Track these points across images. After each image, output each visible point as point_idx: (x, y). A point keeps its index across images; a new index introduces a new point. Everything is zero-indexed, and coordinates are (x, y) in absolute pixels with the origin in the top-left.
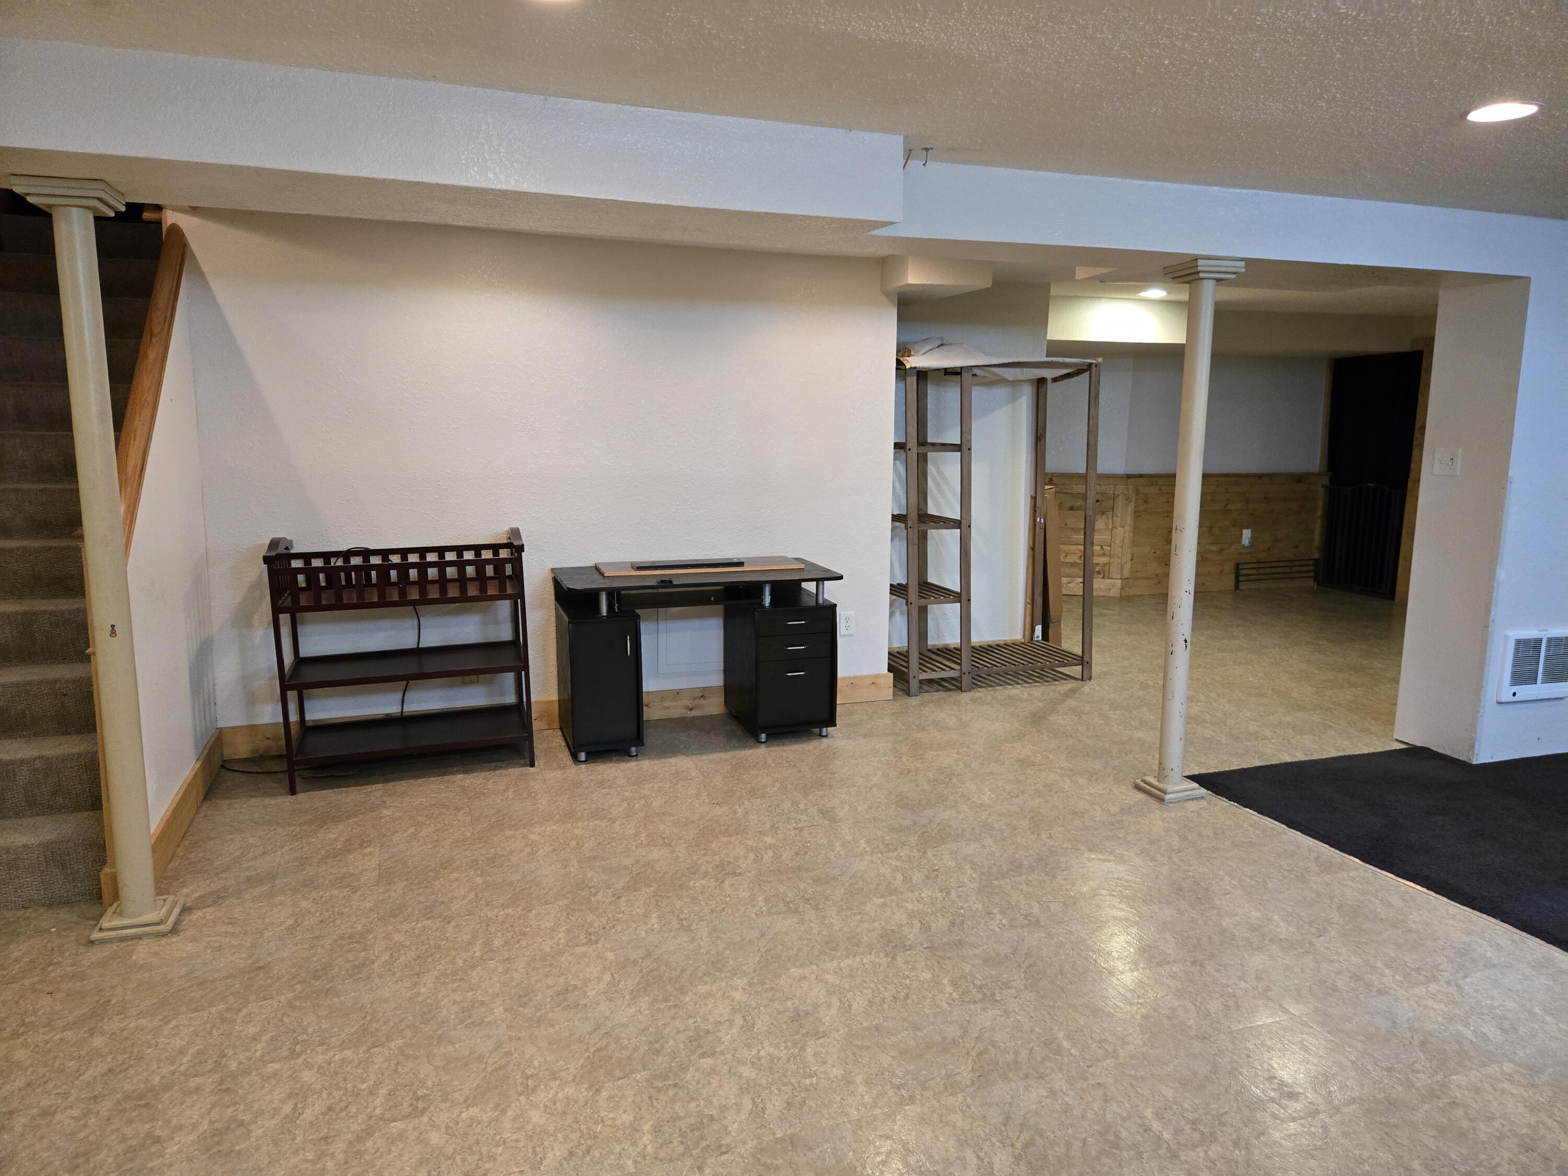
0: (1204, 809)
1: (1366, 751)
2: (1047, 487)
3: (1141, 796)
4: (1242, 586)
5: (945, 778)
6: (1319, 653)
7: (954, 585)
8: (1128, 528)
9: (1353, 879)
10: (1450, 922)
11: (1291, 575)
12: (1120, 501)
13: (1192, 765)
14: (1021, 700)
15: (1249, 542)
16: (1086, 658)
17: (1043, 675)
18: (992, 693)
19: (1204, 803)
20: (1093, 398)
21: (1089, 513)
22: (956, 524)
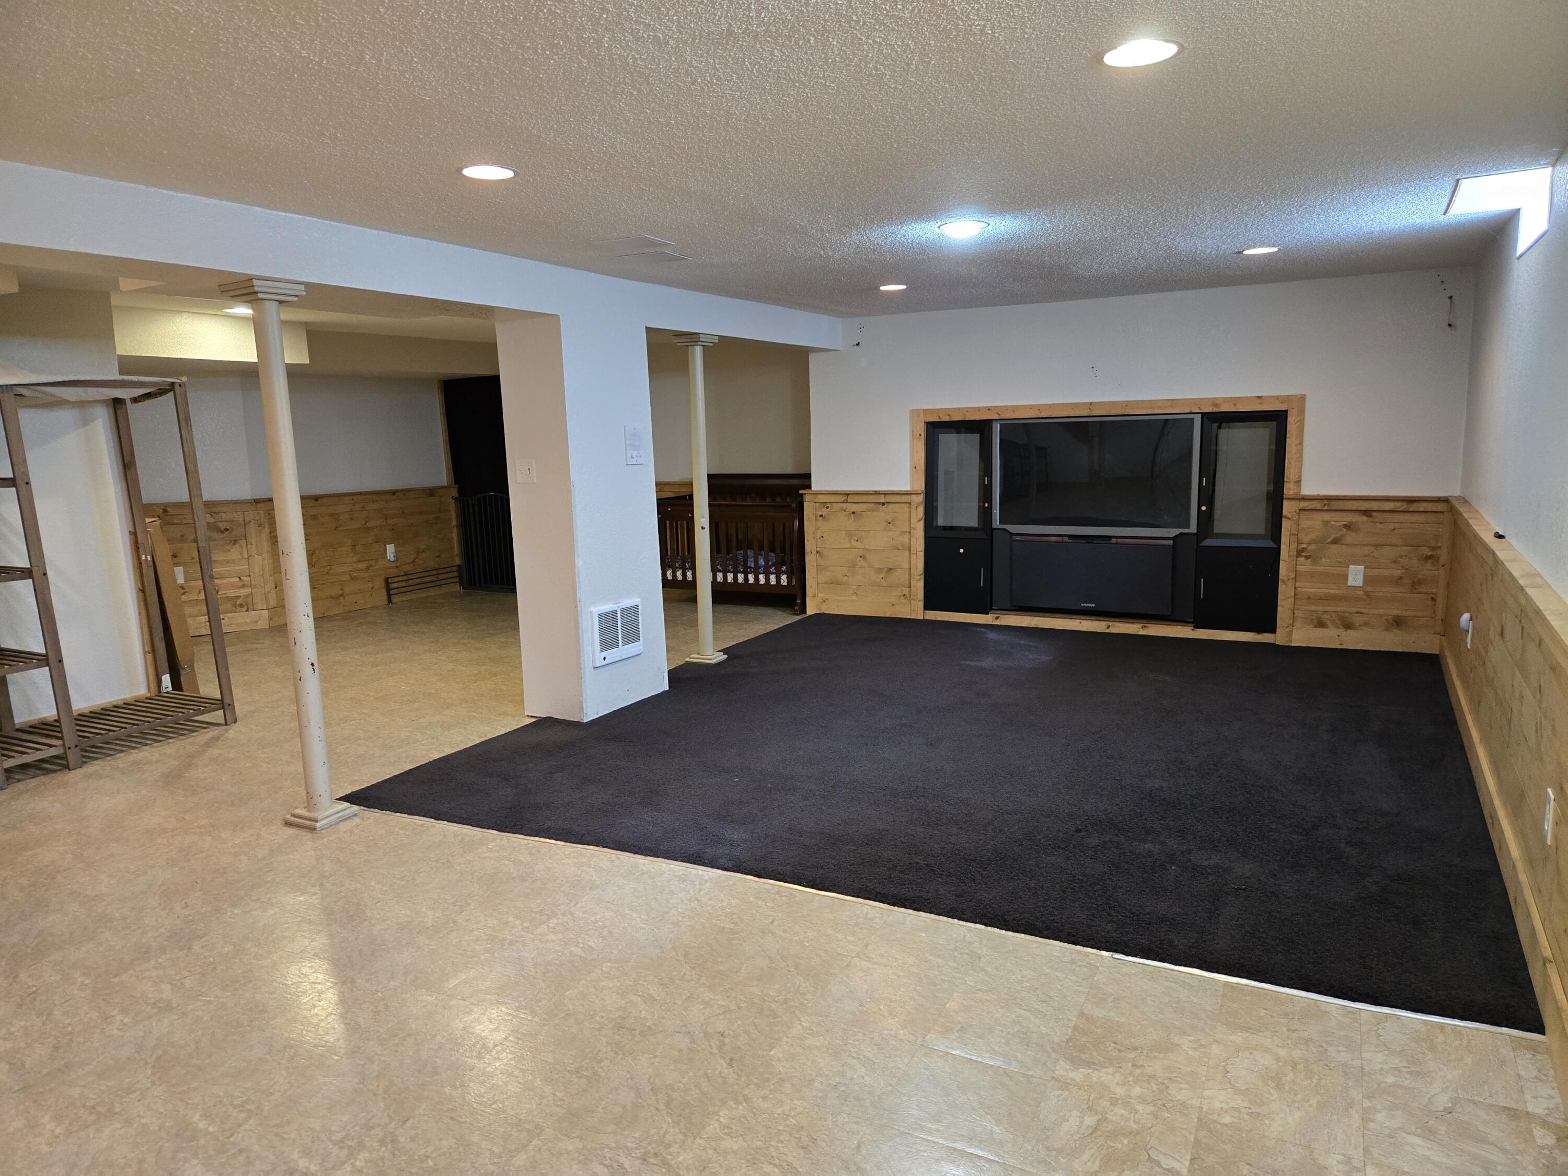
0: (357, 826)
1: (504, 731)
2: (148, 520)
3: (291, 831)
4: (395, 599)
5: (46, 879)
6: (465, 651)
7: (37, 646)
8: (266, 555)
9: (491, 850)
10: (567, 861)
11: (438, 583)
12: (252, 528)
13: (346, 785)
14: (150, 763)
15: (394, 556)
16: (227, 701)
17: (175, 728)
18: (112, 762)
19: (357, 820)
20: (184, 421)
21: (202, 544)
22: (25, 573)
